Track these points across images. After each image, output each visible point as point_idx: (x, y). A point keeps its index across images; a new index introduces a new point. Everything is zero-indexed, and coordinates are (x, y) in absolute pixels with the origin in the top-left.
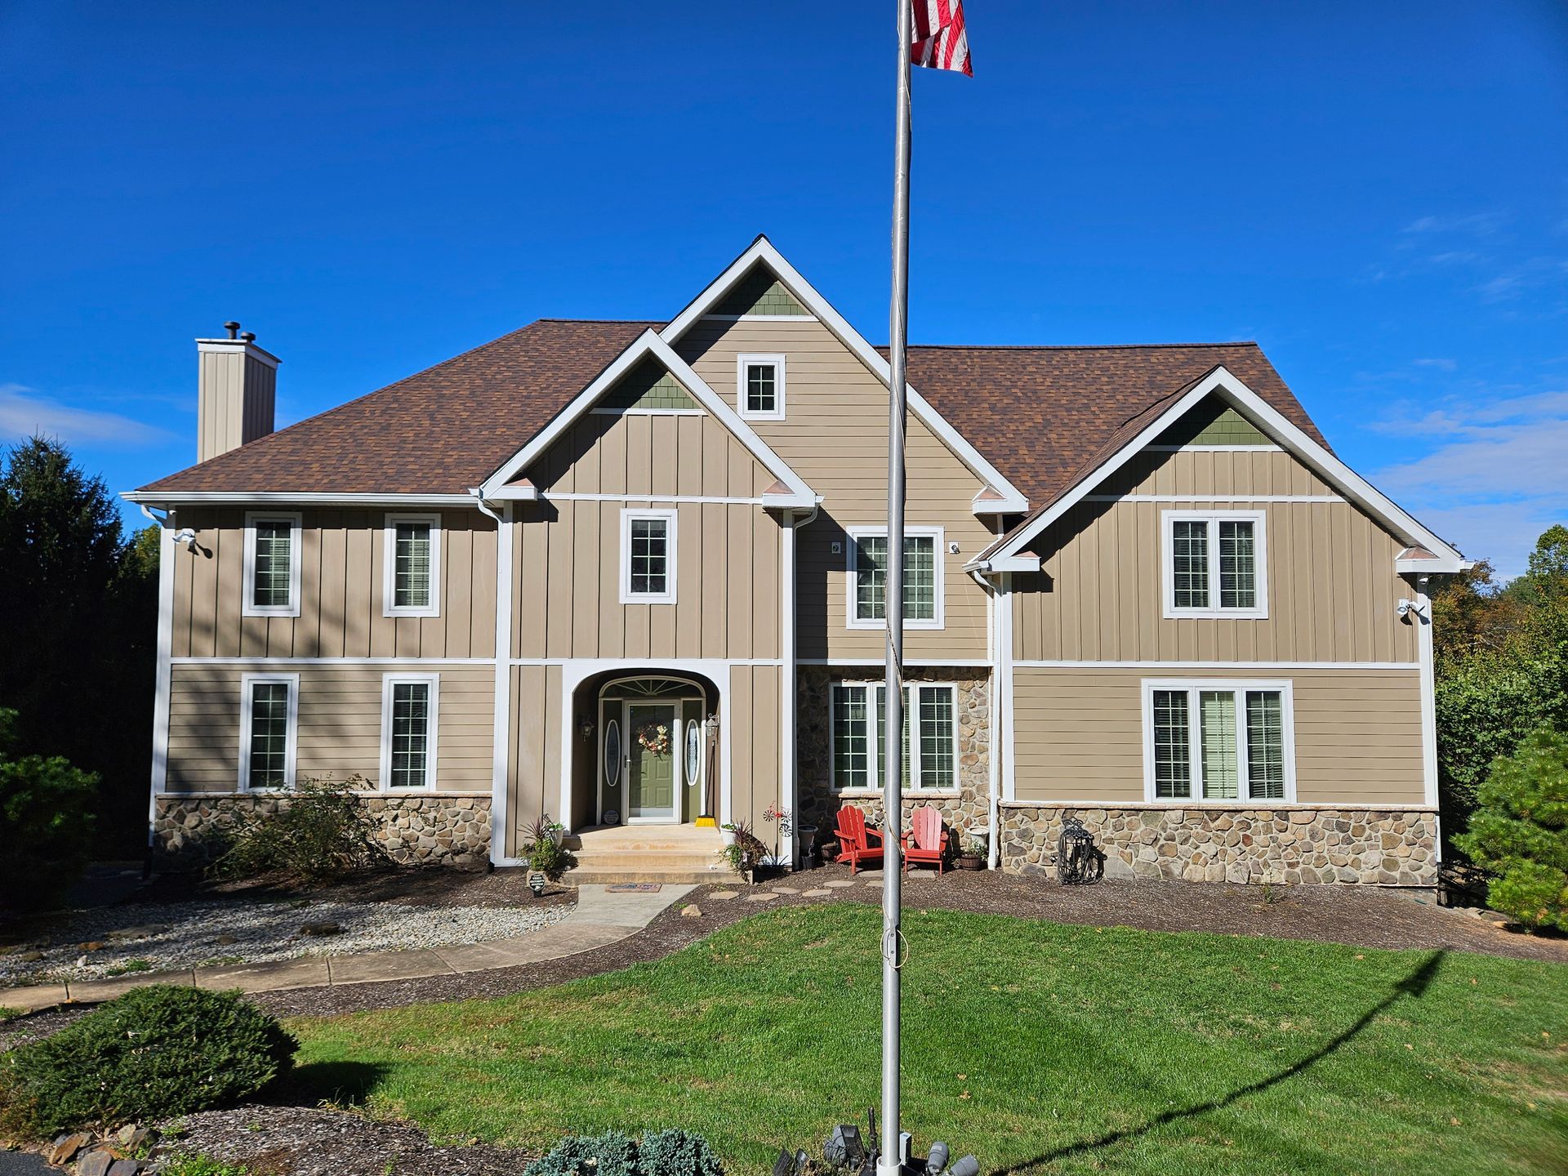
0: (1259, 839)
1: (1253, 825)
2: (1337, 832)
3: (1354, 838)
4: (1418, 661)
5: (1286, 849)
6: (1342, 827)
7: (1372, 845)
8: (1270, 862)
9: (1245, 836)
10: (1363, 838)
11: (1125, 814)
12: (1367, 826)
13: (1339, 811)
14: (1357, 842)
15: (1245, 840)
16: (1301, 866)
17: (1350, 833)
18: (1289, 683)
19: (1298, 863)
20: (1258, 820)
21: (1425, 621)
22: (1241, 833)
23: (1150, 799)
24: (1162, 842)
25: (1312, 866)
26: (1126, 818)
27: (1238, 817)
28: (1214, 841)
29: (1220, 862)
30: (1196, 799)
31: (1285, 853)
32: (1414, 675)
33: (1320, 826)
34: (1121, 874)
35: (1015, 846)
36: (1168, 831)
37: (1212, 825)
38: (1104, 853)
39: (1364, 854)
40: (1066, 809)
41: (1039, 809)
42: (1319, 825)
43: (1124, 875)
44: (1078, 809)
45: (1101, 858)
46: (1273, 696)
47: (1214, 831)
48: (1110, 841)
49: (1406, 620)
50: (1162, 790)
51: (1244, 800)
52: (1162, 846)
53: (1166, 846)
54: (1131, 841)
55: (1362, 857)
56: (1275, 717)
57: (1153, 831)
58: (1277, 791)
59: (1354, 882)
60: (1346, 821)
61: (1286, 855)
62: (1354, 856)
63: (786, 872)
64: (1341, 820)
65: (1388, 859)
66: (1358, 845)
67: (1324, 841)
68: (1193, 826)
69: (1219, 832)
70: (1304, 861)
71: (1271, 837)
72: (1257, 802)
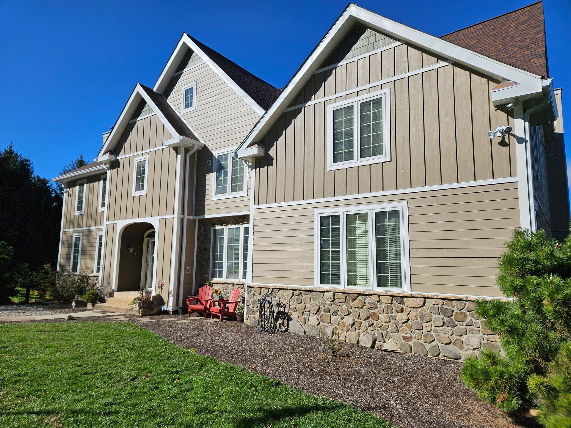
0: (383, 317)
1: (379, 306)
2: (443, 316)
3: (457, 323)
4: (516, 175)
5: (402, 326)
6: (444, 312)
7: (472, 330)
8: (391, 334)
9: (374, 314)
10: (465, 323)
11: (303, 292)
12: (468, 314)
13: (442, 299)
14: (459, 326)
15: (374, 317)
16: (414, 340)
17: (453, 317)
18: (404, 204)
19: (411, 337)
20: (382, 303)
21: (521, 141)
22: (371, 311)
23: (317, 285)
24: (322, 313)
25: (422, 341)
26: (304, 296)
27: (368, 300)
28: (353, 315)
29: (357, 331)
30: (343, 286)
31: (401, 329)
32: (513, 187)
33: (428, 311)
34: (297, 331)
35: (250, 309)
36: (326, 306)
37: (352, 304)
38: (291, 317)
39: (465, 336)
40: (273, 289)
41: (261, 288)
42: (426, 309)
43: (299, 331)
44: (280, 289)
45: (289, 319)
46: (395, 214)
47: (353, 308)
48: (295, 309)
49: (503, 143)
50: (324, 279)
51: (372, 287)
52: (322, 315)
53: (324, 316)
54: (305, 311)
55: (463, 338)
56: (396, 229)
57: (317, 305)
58: (397, 282)
59: (456, 359)
60: (449, 308)
61: (402, 331)
62: (457, 337)
63: (170, 313)
64: (445, 307)
65: (488, 344)
66: (459, 328)
67: (432, 323)
68: (340, 304)
69: (356, 309)
70: (415, 336)
71: (390, 316)
72: (382, 290)
